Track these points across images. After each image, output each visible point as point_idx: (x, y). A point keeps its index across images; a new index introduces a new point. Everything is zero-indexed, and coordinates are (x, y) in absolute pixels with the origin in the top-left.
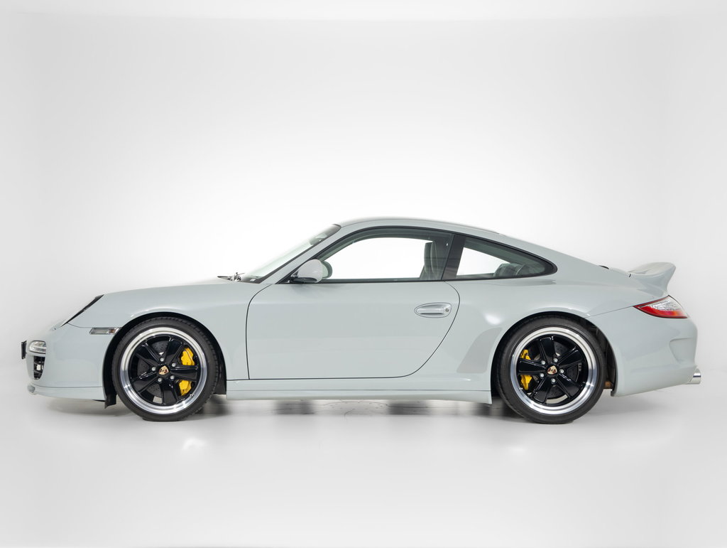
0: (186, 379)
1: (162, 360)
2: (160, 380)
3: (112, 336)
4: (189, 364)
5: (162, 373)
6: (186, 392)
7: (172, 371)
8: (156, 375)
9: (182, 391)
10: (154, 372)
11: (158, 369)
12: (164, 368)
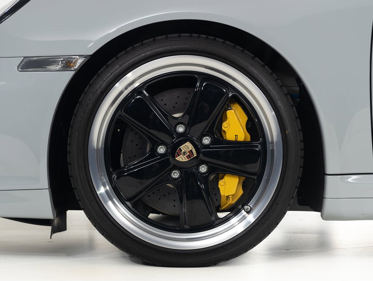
0: (233, 172)
1: (181, 129)
2: (176, 175)
3: (68, 75)
4: (241, 138)
5: (181, 158)
6: (232, 201)
7: (205, 154)
8: (167, 163)
9: (223, 200)
10: (162, 155)
11: (174, 150)
12: (187, 147)
